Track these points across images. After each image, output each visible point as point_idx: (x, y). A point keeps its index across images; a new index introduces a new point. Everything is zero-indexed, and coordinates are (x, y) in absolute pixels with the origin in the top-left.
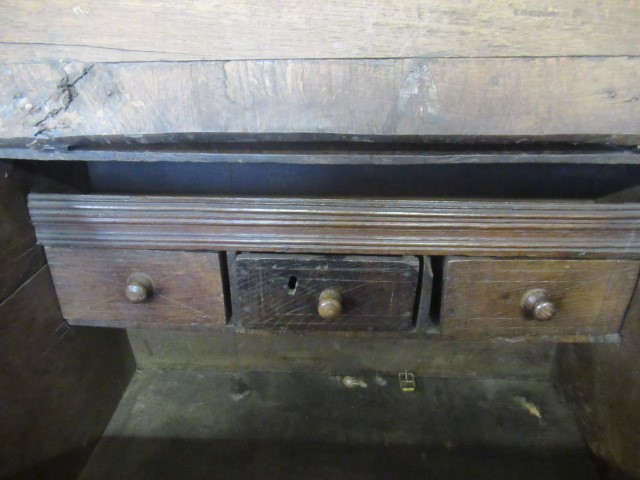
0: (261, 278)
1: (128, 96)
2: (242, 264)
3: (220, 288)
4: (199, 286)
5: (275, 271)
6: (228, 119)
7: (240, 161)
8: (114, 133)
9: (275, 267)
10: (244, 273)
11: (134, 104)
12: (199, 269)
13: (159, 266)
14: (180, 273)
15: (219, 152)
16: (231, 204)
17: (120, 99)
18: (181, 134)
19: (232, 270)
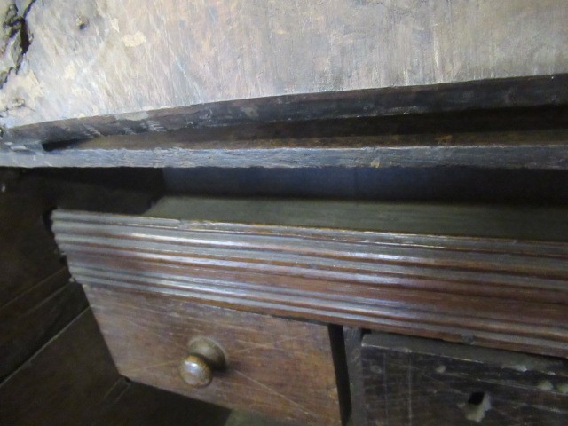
0: (410, 384)
1: (115, 25)
2: (372, 356)
3: (332, 379)
4: (296, 370)
5: (441, 377)
6: (343, 52)
7: (376, 164)
8: (96, 113)
9: (441, 370)
10: (377, 370)
11: (128, 41)
12: (295, 346)
13: (233, 332)
14: (265, 346)
15: (324, 144)
16: (354, 244)
17: (102, 34)
18: (225, 105)
19: (354, 359)
